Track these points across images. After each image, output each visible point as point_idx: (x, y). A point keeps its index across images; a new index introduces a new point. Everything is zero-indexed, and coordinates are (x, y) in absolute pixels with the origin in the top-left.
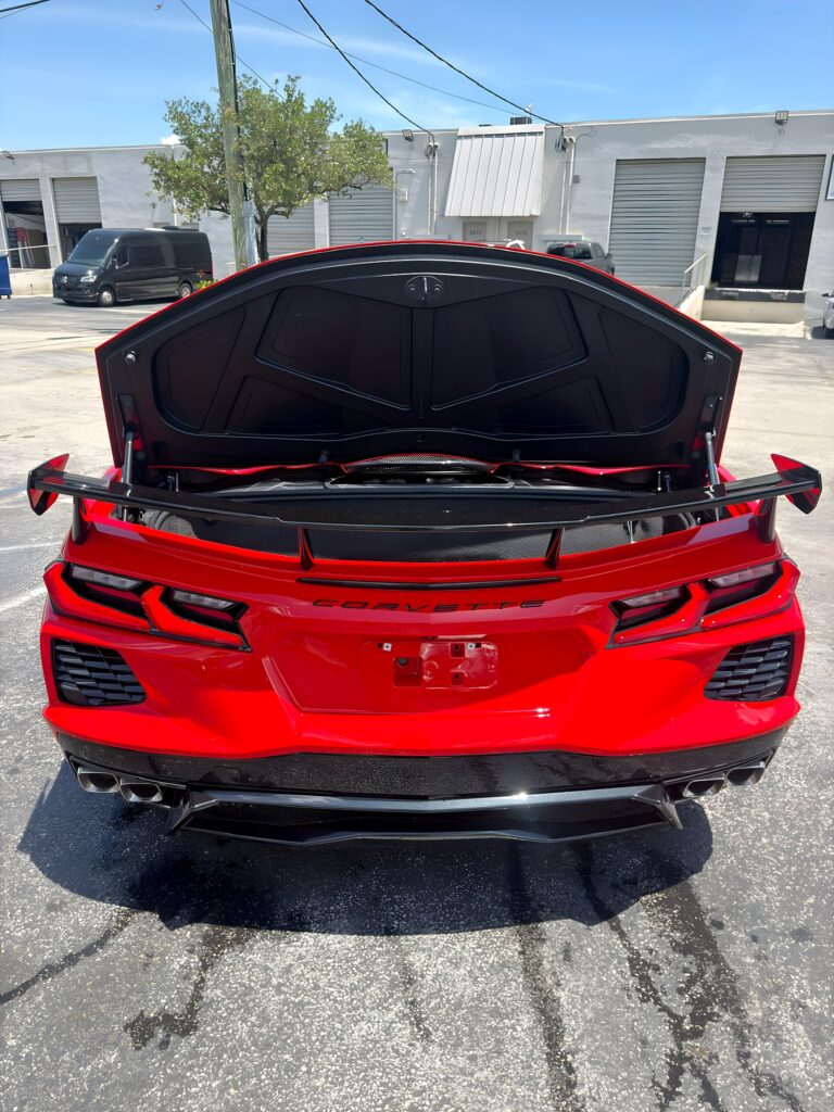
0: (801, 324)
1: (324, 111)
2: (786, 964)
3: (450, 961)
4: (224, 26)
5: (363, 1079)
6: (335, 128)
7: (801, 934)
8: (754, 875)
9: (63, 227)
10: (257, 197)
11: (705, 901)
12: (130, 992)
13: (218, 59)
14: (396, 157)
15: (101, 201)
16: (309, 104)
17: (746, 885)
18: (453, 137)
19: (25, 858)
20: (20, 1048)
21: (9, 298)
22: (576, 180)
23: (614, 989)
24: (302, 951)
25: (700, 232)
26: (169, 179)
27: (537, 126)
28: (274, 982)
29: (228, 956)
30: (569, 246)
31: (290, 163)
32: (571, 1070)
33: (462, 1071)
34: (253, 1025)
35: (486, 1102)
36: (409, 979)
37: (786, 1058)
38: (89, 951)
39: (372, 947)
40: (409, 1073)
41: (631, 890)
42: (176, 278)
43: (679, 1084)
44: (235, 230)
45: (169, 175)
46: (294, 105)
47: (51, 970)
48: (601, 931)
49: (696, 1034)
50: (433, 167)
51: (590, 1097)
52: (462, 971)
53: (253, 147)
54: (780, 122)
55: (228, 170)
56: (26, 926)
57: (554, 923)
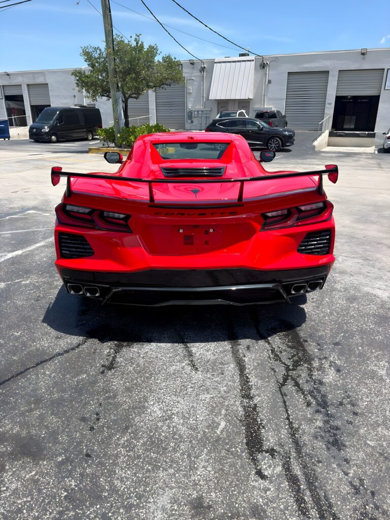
0: (373, 148)
1: (153, 51)
2: (329, 352)
3: (206, 350)
4: (107, 11)
5: (174, 380)
6: (158, 58)
7: (337, 344)
8: (321, 327)
9: (32, 107)
10: (123, 90)
11: (302, 334)
12: (89, 359)
13: (105, 27)
14: (186, 72)
15: (50, 95)
16: (146, 47)
17: (317, 331)
18: (213, 63)
19: (45, 325)
20: (51, 374)
21: (9, 139)
22: (270, 82)
23: (265, 358)
24: (152, 348)
25: (327, 106)
26: (83, 82)
27: (252, 57)
28: (142, 356)
29: (124, 349)
30: (266, 112)
31: (138, 74)
32: (248, 378)
33: (209, 378)
34: (134, 367)
35: (217, 386)
36: (190, 354)
37: (325, 375)
38: (73, 349)
39: (177, 346)
40: (190, 378)
41: (273, 332)
42: (85, 130)
43: (286, 382)
44: (113, 105)
45: (83, 80)
46: (139, 48)
47: (60, 354)
48: (261, 343)
49: (293, 370)
50: (203, 76)
51: (254, 385)
52: (210, 353)
53: (121, 67)
54: (363, 54)
55: (110, 78)
56: (48, 343)
57: (244, 340)
